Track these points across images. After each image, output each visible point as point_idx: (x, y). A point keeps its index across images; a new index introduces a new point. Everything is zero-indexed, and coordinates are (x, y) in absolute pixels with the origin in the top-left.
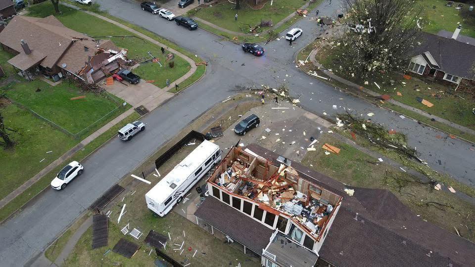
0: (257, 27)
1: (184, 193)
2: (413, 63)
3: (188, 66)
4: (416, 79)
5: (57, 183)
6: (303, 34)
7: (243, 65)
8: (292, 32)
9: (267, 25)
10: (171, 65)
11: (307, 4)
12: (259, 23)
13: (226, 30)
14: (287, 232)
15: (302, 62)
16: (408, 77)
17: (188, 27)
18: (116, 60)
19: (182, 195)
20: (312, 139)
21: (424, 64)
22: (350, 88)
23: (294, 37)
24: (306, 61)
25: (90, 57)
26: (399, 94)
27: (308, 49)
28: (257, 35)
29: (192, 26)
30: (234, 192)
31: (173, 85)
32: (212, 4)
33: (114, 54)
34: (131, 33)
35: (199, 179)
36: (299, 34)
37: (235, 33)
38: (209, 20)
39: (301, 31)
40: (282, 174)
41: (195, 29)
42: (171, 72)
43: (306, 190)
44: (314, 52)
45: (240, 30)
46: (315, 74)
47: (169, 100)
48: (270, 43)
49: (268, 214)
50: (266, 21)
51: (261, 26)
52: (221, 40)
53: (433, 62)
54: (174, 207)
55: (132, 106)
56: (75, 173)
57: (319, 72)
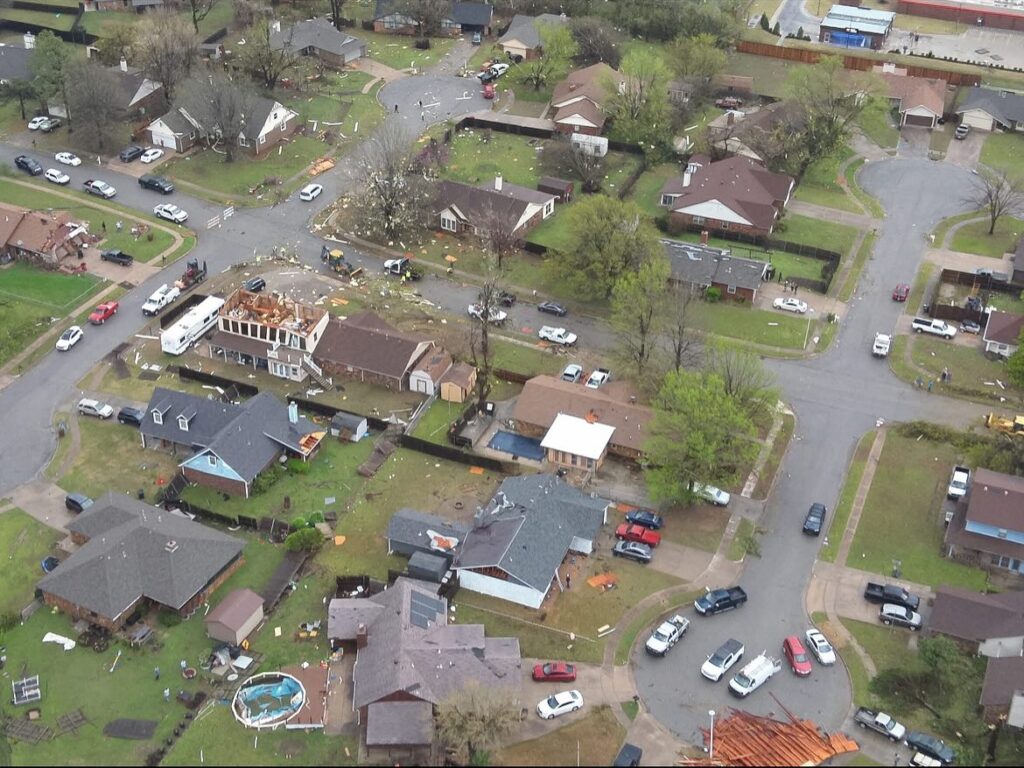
0: (259, 187)
1: (197, 337)
2: (444, 220)
3: (172, 239)
4: (448, 237)
5: (63, 344)
6: (324, 193)
7: (243, 233)
8: (308, 189)
9: (273, 183)
10: (150, 239)
11: (334, 151)
12: (262, 181)
13: (216, 193)
14: (287, 343)
15: (318, 227)
16: (439, 235)
17: (161, 190)
18: (79, 234)
19: (194, 339)
20: (321, 296)
21: (454, 218)
22: (371, 250)
23: (311, 195)
24: (324, 225)
25: (51, 232)
26: (424, 252)
27: (327, 212)
28: (260, 197)
29: (167, 189)
30: (242, 319)
31: (159, 258)
32: (189, 156)
33: (76, 228)
34: (77, 202)
35: (208, 328)
36: (318, 191)
37: (228, 196)
38: (188, 180)
39: (321, 187)
40: (281, 303)
41: (169, 193)
42: (150, 247)
43: (302, 315)
44: (334, 215)
45: (236, 191)
46: (333, 238)
47: (157, 274)
48: (277, 207)
49: (271, 329)
50: (271, 177)
51: (265, 184)
52: (209, 206)
53: (463, 217)
54: (187, 349)
55: (113, 282)
56: (77, 337)
57: (338, 236)
